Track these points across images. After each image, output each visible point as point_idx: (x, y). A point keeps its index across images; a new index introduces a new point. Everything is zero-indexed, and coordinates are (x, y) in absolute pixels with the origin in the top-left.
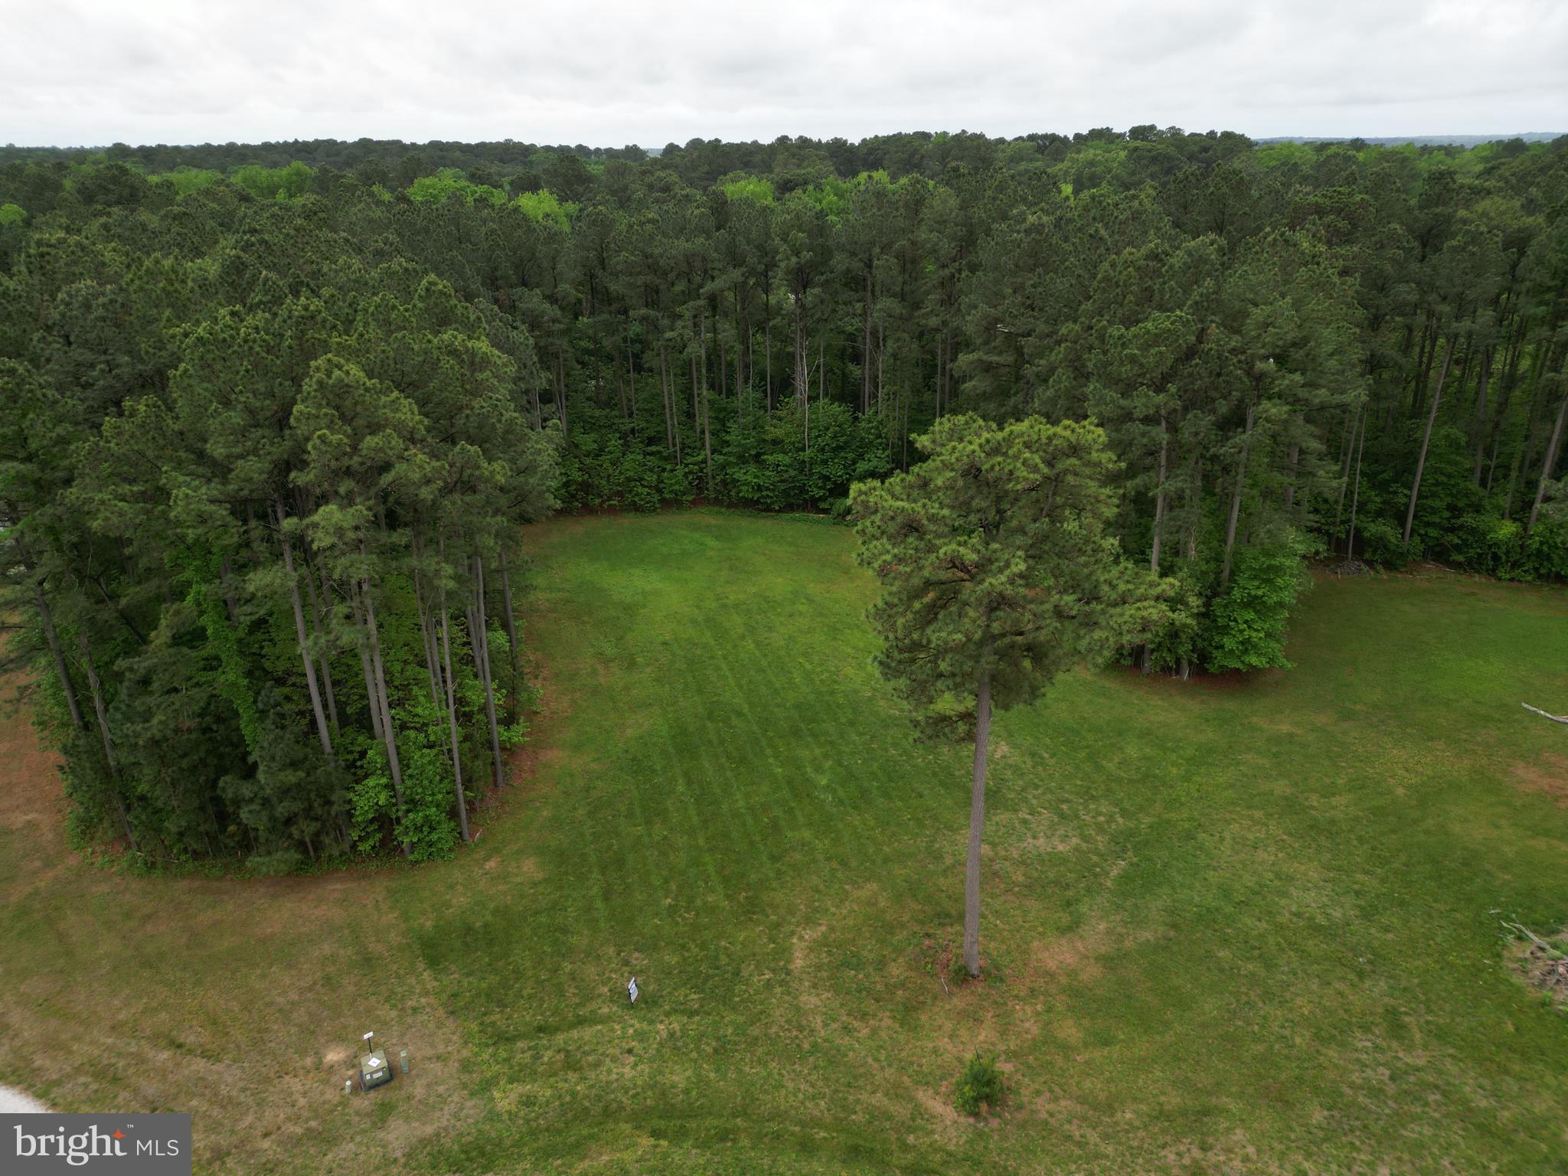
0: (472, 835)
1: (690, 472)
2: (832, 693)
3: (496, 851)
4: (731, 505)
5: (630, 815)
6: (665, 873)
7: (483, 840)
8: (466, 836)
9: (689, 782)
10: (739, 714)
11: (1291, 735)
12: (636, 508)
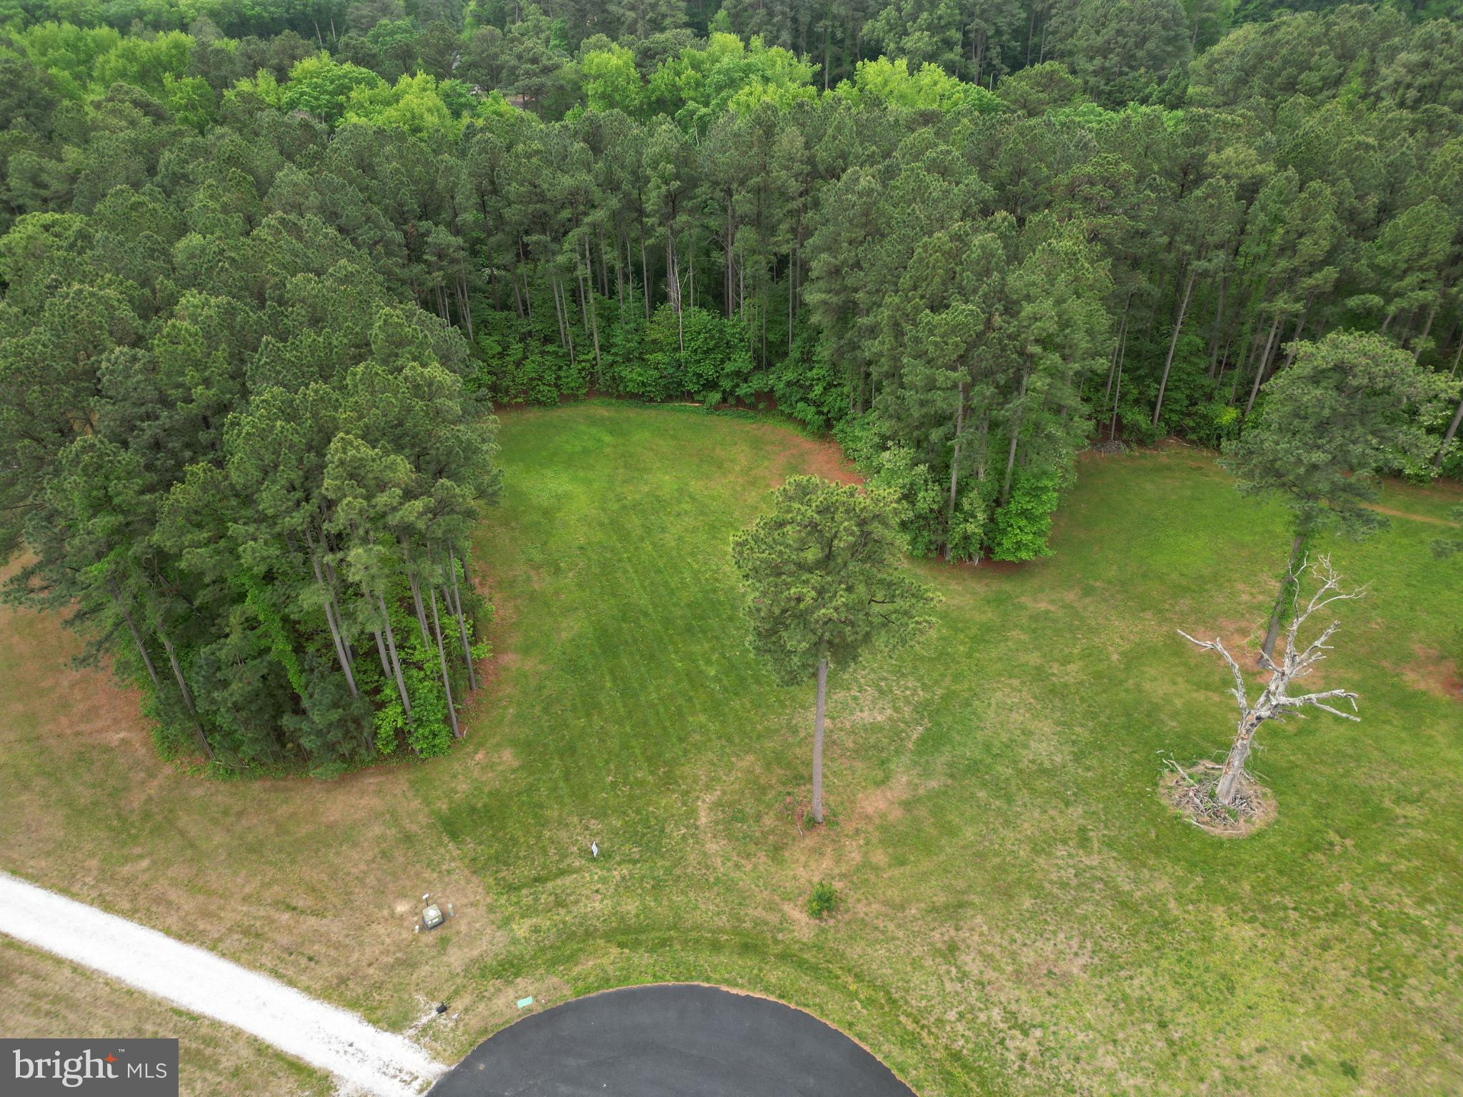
0: (461, 733)
1: (584, 369)
2: (715, 591)
3: (481, 745)
4: (619, 397)
5: (574, 709)
6: (605, 756)
7: (470, 737)
8: (457, 735)
9: (614, 680)
10: (646, 614)
11: (1047, 612)
12: (539, 403)
